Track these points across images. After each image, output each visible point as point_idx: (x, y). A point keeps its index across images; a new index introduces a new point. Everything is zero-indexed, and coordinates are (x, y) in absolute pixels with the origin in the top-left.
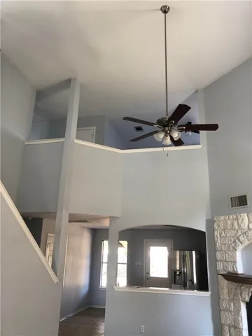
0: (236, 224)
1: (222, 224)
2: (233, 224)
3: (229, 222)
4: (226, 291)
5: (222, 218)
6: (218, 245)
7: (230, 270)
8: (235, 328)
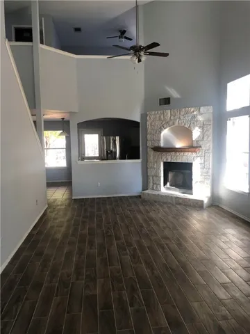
0: (162, 117)
1: (152, 117)
2: (160, 117)
3: (158, 116)
4: (152, 158)
5: (153, 113)
6: (149, 131)
7: (156, 145)
8: (156, 176)
